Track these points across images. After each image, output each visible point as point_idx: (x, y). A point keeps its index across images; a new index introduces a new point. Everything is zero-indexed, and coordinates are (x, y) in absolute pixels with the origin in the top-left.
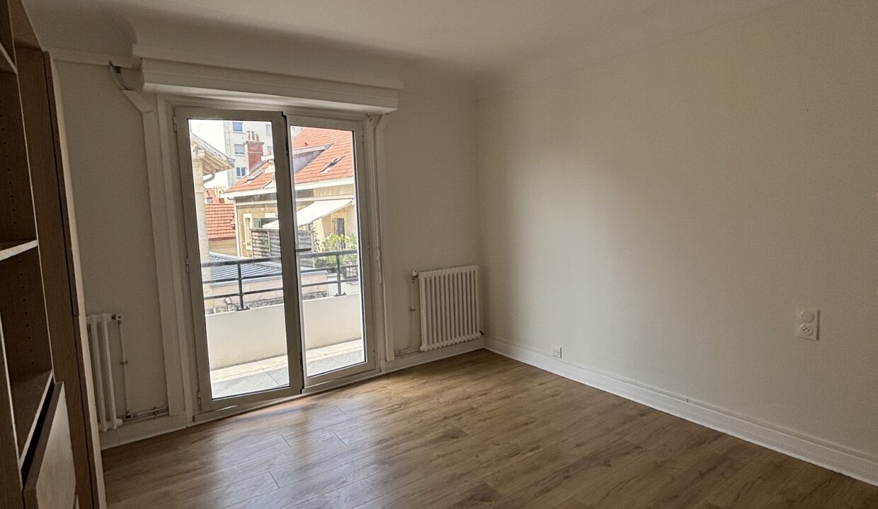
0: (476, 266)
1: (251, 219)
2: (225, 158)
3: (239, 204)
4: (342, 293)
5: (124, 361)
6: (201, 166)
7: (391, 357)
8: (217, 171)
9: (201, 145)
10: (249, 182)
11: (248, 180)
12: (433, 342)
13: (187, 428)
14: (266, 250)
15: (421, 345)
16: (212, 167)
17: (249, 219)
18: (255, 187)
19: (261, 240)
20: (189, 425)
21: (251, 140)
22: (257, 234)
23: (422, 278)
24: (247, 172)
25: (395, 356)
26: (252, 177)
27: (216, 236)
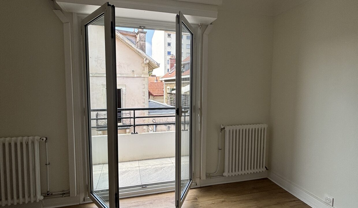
0: (266, 125)
1: (169, 89)
2: (156, 63)
3: (166, 83)
4: (186, 130)
5: (48, 163)
6: (148, 67)
7: (204, 177)
8: (154, 68)
9: (148, 58)
10: (170, 74)
11: (170, 73)
12: (232, 171)
13: (80, 204)
14: (172, 101)
15: (224, 172)
16: (152, 67)
17: (169, 88)
18: (172, 76)
19: (170, 97)
20: (81, 203)
21: (172, 58)
22: (169, 95)
23: (227, 129)
24: (170, 70)
25: (206, 177)
26: (171, 72)
27: (157, 95)
